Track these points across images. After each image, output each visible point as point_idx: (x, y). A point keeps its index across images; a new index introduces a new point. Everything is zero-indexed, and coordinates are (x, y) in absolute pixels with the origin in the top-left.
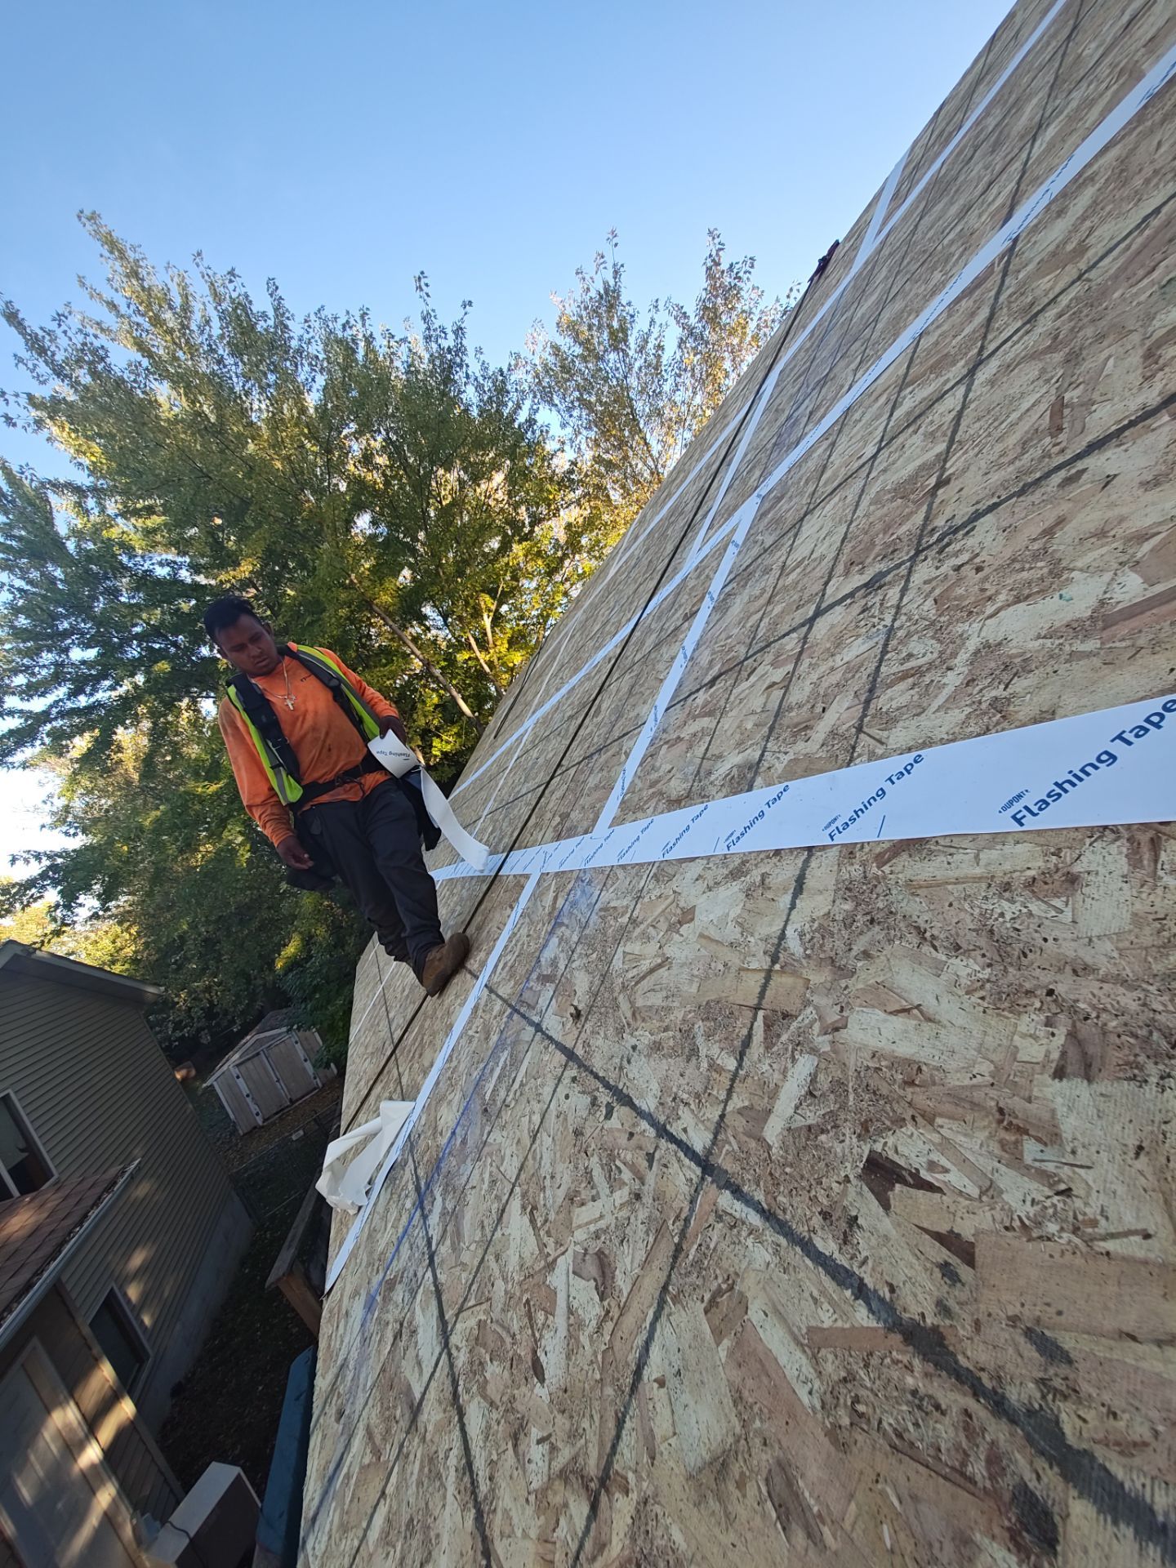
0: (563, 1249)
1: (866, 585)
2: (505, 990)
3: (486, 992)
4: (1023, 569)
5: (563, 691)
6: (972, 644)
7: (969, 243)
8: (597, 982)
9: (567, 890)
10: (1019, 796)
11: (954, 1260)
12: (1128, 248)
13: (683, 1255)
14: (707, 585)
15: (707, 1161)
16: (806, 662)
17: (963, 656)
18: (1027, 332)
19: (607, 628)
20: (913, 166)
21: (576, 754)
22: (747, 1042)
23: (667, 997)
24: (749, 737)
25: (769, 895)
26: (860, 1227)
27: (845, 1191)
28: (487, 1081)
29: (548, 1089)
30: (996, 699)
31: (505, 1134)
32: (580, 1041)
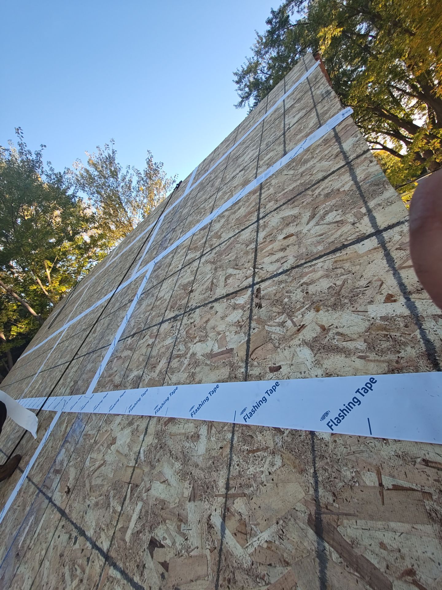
1: (174, 317)
2: (36, 480)
3: (27, 480)
4: (201, 331)
5: (83, 315)
6: (191, 352)
7: (205, 212)
8: (78, 473)
10: (193, 407)
11: (164, 571)
12: (226, 244)
14: (137, 290)
15: (107, 555)
16: (158, 339)
17: (189, 355)
18: (211, 254)
20: (198, 172)
22: (125, 499)
23: (103, 480)
24: (140, 365)
25: (138, 434)
26: (146, 568)
27: (143, 555)
28: (21, 536)
29: (51, 534)
30: (193, 372)
31: (26, 566)
32: (68, 505)
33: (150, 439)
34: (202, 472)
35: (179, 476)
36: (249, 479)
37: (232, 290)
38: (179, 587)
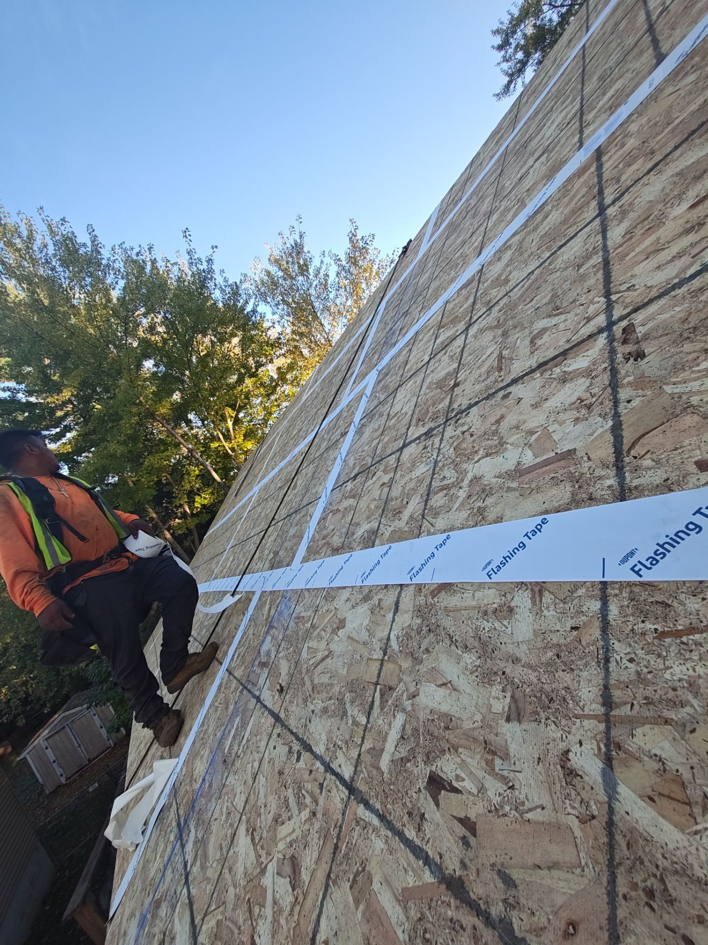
0: (271, 857)
1: (425, 434)
2: (238, 673)
3: (227, 674)
4: (488, 439)
5: (276, 470)
6: (470, 476)
7: (465, 260)
8: (293, 667)
9: (276, 604)
10: (489, 563)
11: (468, 834)
12: (523, 286)
13: (338, 851)
14: (352, 416)
15: (351, 785)
16: (399, 473)
17: (466, 482)
18: (488, 315)
19: (301, 434)
20: (443, 211)
21: (283, 512)
22: (371, 707)
23: (331, 677)
24: (373, 514)
25: (382, 612)
26: (426, 820)
27: (419, 797)
28: (226, 739)
29: (264, 743)
30: (479, 508)
31: (237, 777)
32: (283, 708)
33: (405, 619)
34: (530, 672)
35: (477, 677)
36: (675, 689)
37: (551, 353)
38: (507, 871)
